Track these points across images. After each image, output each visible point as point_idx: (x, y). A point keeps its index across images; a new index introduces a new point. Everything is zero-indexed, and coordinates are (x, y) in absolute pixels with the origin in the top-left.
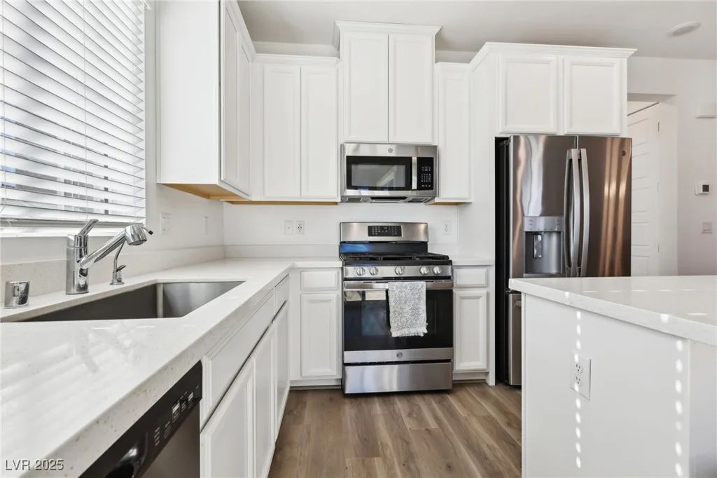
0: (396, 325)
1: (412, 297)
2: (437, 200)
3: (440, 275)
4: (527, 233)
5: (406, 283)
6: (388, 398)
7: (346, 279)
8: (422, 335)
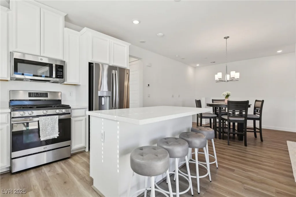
0: (43, 135)
1: (52, 122)
2: (65, 83)
3: (66, 113)
4: (99, 96)
5: (49, 117)
6: (39, 168)
7: (13, 118)
8: (56, 137)
